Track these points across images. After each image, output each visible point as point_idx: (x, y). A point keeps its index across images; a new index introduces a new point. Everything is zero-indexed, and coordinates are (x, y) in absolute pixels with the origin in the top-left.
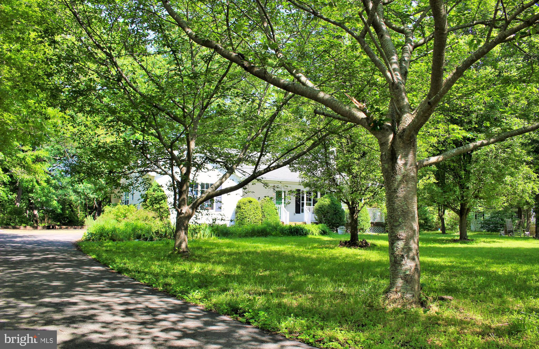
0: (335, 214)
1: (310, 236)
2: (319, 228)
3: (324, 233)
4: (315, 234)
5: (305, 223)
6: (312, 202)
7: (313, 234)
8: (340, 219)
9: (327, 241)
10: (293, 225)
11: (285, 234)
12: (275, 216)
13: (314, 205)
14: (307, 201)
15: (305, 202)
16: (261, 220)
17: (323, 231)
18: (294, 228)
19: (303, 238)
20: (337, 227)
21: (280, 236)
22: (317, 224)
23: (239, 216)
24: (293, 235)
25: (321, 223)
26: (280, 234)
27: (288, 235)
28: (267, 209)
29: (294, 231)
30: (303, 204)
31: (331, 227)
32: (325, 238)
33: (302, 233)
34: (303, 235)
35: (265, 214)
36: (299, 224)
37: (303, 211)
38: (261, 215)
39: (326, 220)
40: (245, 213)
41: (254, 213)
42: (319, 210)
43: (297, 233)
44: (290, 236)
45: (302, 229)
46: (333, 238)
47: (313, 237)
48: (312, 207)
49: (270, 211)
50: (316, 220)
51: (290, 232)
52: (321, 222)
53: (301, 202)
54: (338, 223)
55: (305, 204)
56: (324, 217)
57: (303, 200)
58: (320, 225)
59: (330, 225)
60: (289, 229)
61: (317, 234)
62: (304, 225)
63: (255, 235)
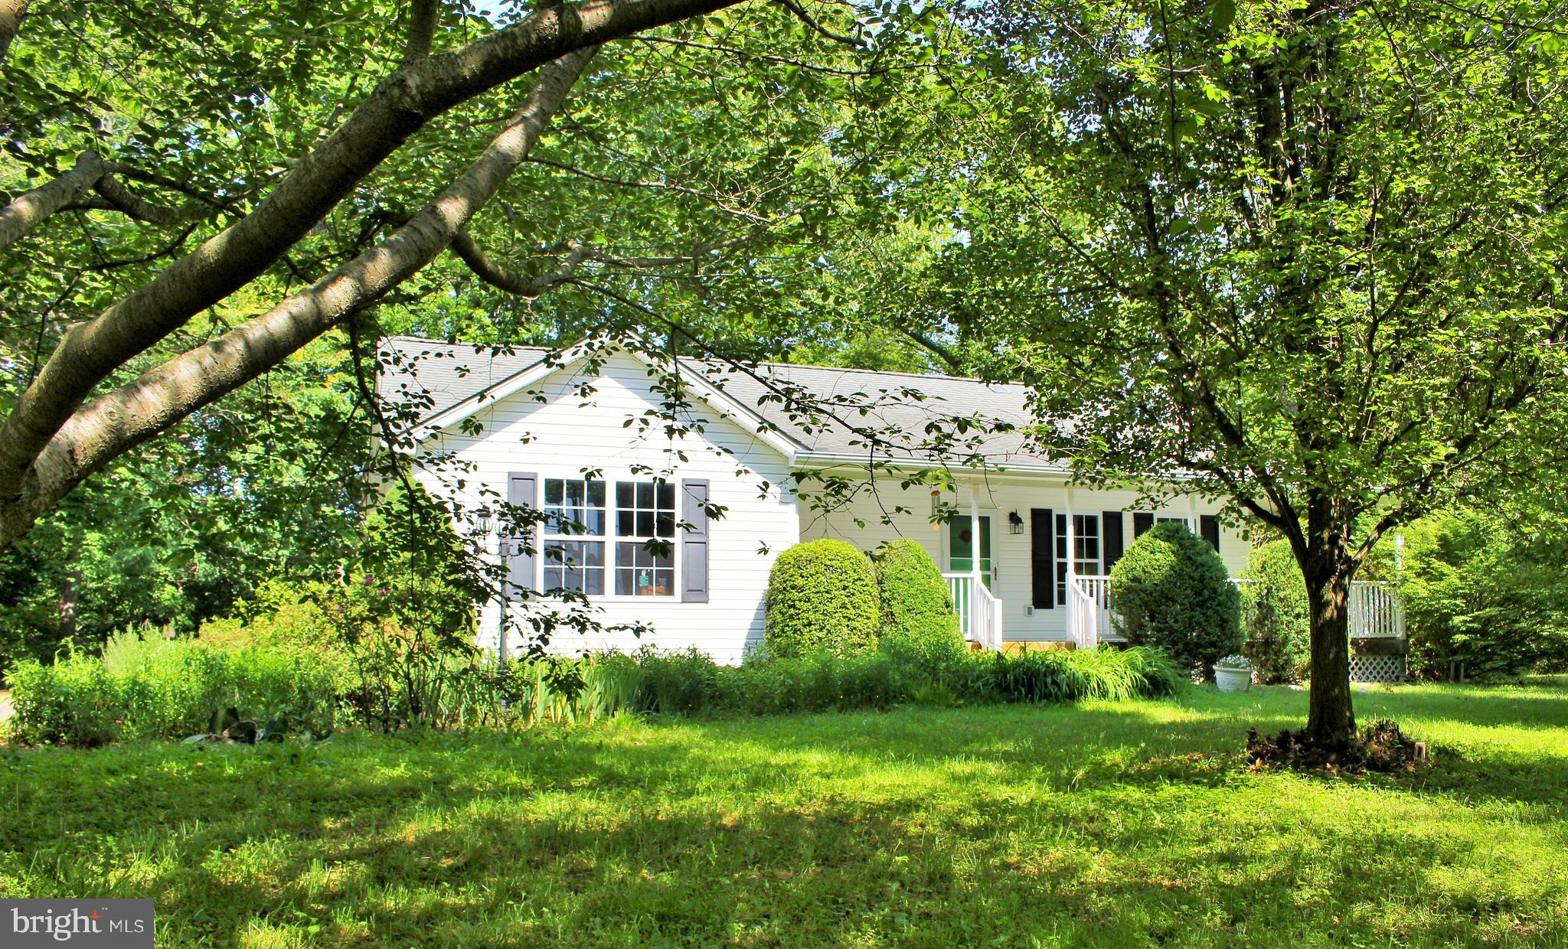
0: (1201, 605)
1: (1090, 704)
2: (1133, 666)
3: (1153, 688)
4: (1112, 691)
5: (1072, 646)
6: (1100, 561)
7: (1104, 694)
8: (1223, 629)
9: (1173, 726)
10: (1013, 654)
11: (977, 692)
12: (939, 619)
13: (1107, 572)
14: (1079, 554)
15: (1071, 559)
16: (879, 634)
17: (1152, 678)
18: (1017, 665)
19: (1054, 717)
20: (1211, 660)
21: (950, 706)
22: (1122, 647)
23: (779, 618)
24: (1011, 701)
25: (1141, 644)
26: (952, 697)
27: (989, 700)
28: (902, 587)
29: (1016, 682)
30: (1062, 568)
31: (1183, 659)
32: (1163, 712)
33: (1053, 689)
34: (1057, 700)
35: (897, 609)
36: (1041, 649)
37: (1062, 600)
38: (875, 613)
39: (1160, 630)
40: (805, 606)
41: (844, 606)
42: (1128, 589)
43: (1030, 690)
44: (995, 702)
45: (1054, 671)
46: (1200, 709)
47: (1103, 705)
48: (1101, 577)
49: (914, 596)
50: (1121, 632)
51: (998, 685)
52: (1137, 640)
53: (1056, 560)
54: (1213, 644)
55: (1071, 567)
56: (1152, 619)
57: (1062, 553)
58: (1137, 654)
59: (1178, 654)
60: (994, 673)
61: (1122, 692)
62: (1063, 653)
63: (833, 700)
